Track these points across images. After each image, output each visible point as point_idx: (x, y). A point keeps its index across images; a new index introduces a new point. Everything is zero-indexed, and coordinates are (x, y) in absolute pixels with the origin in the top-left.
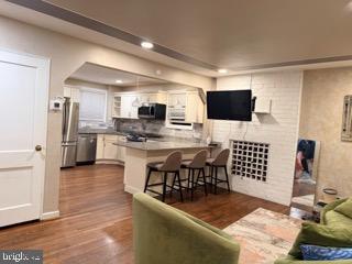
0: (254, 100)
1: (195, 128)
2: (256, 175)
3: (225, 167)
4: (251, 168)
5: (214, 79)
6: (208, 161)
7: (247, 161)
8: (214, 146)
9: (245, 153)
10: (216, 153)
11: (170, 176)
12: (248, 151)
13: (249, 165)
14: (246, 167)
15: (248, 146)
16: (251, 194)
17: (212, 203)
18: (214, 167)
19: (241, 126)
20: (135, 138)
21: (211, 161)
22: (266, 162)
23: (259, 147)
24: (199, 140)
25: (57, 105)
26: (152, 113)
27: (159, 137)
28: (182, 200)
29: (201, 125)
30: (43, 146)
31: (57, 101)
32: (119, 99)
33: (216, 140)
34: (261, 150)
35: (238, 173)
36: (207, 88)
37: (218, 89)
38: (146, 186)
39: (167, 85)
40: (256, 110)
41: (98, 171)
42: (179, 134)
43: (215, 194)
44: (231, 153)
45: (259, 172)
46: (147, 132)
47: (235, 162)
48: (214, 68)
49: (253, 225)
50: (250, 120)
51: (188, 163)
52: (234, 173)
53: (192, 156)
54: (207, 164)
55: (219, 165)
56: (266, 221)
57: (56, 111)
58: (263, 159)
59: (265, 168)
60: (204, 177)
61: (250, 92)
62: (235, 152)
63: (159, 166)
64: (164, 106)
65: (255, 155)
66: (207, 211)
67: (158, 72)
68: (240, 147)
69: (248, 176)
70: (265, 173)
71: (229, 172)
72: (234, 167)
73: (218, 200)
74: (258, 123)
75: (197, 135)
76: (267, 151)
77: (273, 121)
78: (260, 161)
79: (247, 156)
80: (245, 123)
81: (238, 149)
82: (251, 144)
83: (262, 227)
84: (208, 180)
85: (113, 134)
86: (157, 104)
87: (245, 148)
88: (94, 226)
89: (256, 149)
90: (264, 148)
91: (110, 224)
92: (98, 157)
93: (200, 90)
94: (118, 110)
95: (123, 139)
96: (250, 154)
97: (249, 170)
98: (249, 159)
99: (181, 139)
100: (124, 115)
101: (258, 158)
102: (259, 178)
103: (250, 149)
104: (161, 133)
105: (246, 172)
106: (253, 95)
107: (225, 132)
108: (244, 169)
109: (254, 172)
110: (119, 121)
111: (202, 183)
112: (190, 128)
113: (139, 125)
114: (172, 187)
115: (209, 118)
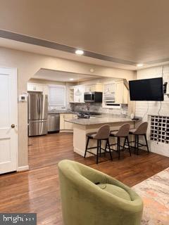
0: (166, 85)
1: (122, 107)
3: (145, 135)
4: (165, 135)
5: (135, 72)
6: (131, 131)
7: (162, 131)
8: (136, 120)
9: (160, 125)
10: (138, 125)
11: (104, 142)
12: (162, 123)
13: (163, 133)
14: (161, 135)
15: (162, 119)
17: (134, 162)
18: (137, 136)
19: (156, 105)
20: (82, 115)
21: (134, 131)
24: (125, 116)
25: (23, 98)
26: (93, 99)
27: (98, 114)
28: (112, 159)
29: (127, 105)
30: (16, 124)
31: (23, 96)
32: (73, 90)
33: (138, 115)
35: (156, 139)
36: (130, 78)
37: (138, 79)
38: (87, 149)
39: (102, 79)
40: (167, 92)
41: (61, 137)
42: (112, 112)
43: (137, 154)
44: (149, 125)
46: (91, 111)
47: (152, 131)
48: (134, 63)
50: (163, 100)
51: (115, 133)
52: (152, 139)
53: (118, 128)
54: (131, 133)
55: (141, 133)
57: (23, 102)
60: (128, 142)
61: (161, 79)
62: (153, 124)
63: (94, 136)
64: (101, 93)
65: (168, 126)
66: (129, 168)
67: (92, 70)
68: (156, 120)
69: (163, 141)
71: (148, 138)
72: (152, 135)
73: (140, 159)
75: (124, 113)
79: (162, 127)
80: (159, 102)
82: (164, 117)
84: (133, 145)
85: (70, 113)
86: (96, 93)
87: (160, 121)
92: (61, 128)
93: (125, 80)
94: (72, 97)
95: (75, 116)
96: (164, 125)
97: (163, 137)
98: (164, 129)
99: (113, 115)
100: (76, 101)
103: (164, 121)
104: (100, 112)
105: (161, 139)
107: (145, 109)
108: (160, 137)
109: (167, 138)
110: (73, 105)
111: (127, 147)
112: (119, 107)
113: (85, 106)
114: (105, 150)
115: (132, 98)
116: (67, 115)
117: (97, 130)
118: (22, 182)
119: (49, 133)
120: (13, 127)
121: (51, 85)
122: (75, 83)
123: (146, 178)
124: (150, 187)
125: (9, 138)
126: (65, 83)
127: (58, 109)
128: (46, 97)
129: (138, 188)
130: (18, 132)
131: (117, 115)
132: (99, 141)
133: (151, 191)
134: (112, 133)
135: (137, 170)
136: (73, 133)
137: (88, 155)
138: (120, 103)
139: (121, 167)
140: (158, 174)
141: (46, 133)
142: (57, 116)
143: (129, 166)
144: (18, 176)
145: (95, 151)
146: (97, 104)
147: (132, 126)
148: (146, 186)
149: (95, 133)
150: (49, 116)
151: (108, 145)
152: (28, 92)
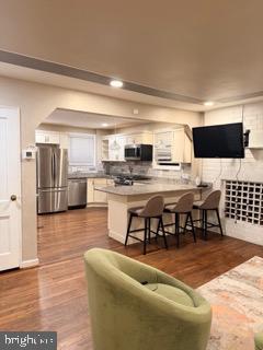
0: (247, 134)
1: (183, 168)
2: (253, 218)
3: (217, 210)
4: (247, 210)
5: (202, 114)
6: (195, 204)
7: (242, 203)
8: (203, 187)
9: (239, 194)
10: (206, 194)
11: (155, 222)
12: (242, 191)
13: (244, 207)
14: (241, 210)
15: (243, 185)
17: (199, 251)
18: (204, 212)
19: (233, 164)
20: (122, 180)
21: (200, 204)
23: (255, 187)
24: (187, 181)
25: (29, 154)
26: (138, 155)
27: (146, 179)
28: (167, 248)
29: (189, 165)
30: (18, 195)
31: (29, 150)
32: (107, 142)
33: (206, 180)
34: (258, 190)
35: (233, 217)
36: (194, 123)
37: (206, 125)
38: (128, 232)
39: (151, 124)
40: (250, 145)
42: (167, 175)
43: (206, 240)
44: (223, 195)
45: (256, 215)
46: (135, 174)
47: (228, 204)
48: (200, 101)
51: (172, 207)
52: (228, 216)
53: (176, 199)
54: (195, 207)
55: (210, 207)
57: (29, 160)
58: (260, 200)
60: (192, 222)
61: (240, 125)
62: (229, 193)
64: (151, 147)
65: (251, 196)
66: (193, 260)
67: (136, 112)
68: (234, 187)
69: (244, 219)
71: (222, 215)
72: (228, 210)
73: (210, 247)
74: (253, 160)
75: (186, 176)
78: (257, 203)
79: (242, 197)
80: (237, 160)
82: (246, 183)
83: (256, 281)
84: (199, 225)
85: (102, 177)
86: (142, 146)
87: (240, 188)
88: (70, 275)
89: (252, 190)
90: (261, 187)
92: (90, 199)
93: (186, 126)
95: (111, 182)
96: (245, 195)
97: (244, 213)
98: (245, 201)
99: (168, 180)
100: (112, 158)
101: (254, 199)
102: (256, 222)
103: (245, 189)
104: (148, 175)
105: (241, 215)
107: (216, 171)
108: (239, 212)
109: (250, 215)
110: (108, 164)
111: (190, 228)
112: (178, 168)
113: (126, 167)
114: (157, 234)
115: (196, 156)
116: (97, 181)
117: (144, 203)
118: (28, 283)
119: (71, 208)
120: (13, 199)
122: (110, 131)
123: (217, 274)
124: (224, 287)
125: (8, 217)
126: (95, 131)
127: (84, 170)
128: (66, 153)
129: (206, 290)
130: (22, 208)
131: (174, 180)
132: (148, 220)
133: (225, 294)
134: (167, 207)
135: (205, 262)
136: (107, 209)
137: (131, 241)
138: (180, 161)
139: (181, 258)
140: (237, 269)
141: (65, 208)
142: (82, 182)
143: (192, 256)
144: (23, 275)
145: (141, 235)
146: (145, 163)
147: (197, 197)
148: (218, 287)
149: (141, 208)
150: (70, 182)
151: (161, 225)
152: (37, 144)
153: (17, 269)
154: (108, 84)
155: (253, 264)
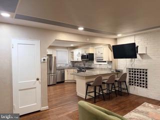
0: (137, 47)
1: (108, 63)
2: (142, 85)
3: (125, 82)
4: (139, 82)
6: (116, 79)
7: (136, 78)
8: (118, 72)
9: (135, 74)
10: (120, 75)
11: (98, 88)
13: (138, 80)
14: (136, 81)
15: (136, 70)
16: (140, 95)
17: (119, 100)
18: (120, 82)
19: (131, 61)
20: (81, 70)
21: (118, 79)
22: (146, 79)
24: (111, 69)
25: (44, 60)
26: (87, 58)
27: (92, 68)
28: (104, 100)
29: (111, 62)
30: (40, 78)
31: (44, 58)
32: (73, 53)
33: (119, 68)
34: (143, 72)
35: (133, 85)
36: (112, 44)
37: (118, 44)
38: (87, 93)
39: (93, 45)
40: (139, 52)
41: (66, 86)
42: (101, 67)
43: (121, 95)
44: (128, 75)
45: (143, 84)
46: (86, 66)
47: (130, 79)
48: (115, 34)
49: (142, 112)
50: (136, 58)
51: (105, 81)
52: (130, 84)
53: (107, 77)
54: (116, 81)
56: (149, 110)
57: (44, 62)
58: (145, 77)
59: (146, 82)
60: (115, 87)
61: (134, 44)
63: (91, 83)
64: (93, 54)
65: (141, 75)
67: (88, 40)
68: (132, 71)
69: (138, 86)
70: (147, 84)
71: (128, 84)
72: (130, 82)
73: (123, 99)
74: (141, 59)
75: (110, 67)
76: (146, 73)
77: (148, 57)
78: (143, 78)
79: (136, 76)
80: (133, 59)
81: (131, 73)
82: (138, 69)
83: (147, 114)
84: (117, 89)
85: (71, 68)
86: (89, 54)
87: (135, 72)
88: (63, 113)
89: (141, 72)
90: (145, 71)
91: (70, 112)
92: (66, 79)
93: (109, 45)
94: (73, 58)
95: (76, 71)
96: (138, 75)
97: (138, 83)
98: (138, 77)
99: (102, 69)
100: (75, 60)
101: (142, 76)
102: (143, 87)
103: (138, 72)
104: (92, 67)
105: (136, 84)
106: (136, 45)
107: (124, 64)
108: (135, 83)
109: (141, 83)
110: (73, 62)
111: (114, 91)
112: (106, 63)
113: (82, 64)
114: (99, 93)
115: (115, 58)
116: (69, 70)
119: (58, 83)
120: (38, 79)
121: (57, 50)
122: (74, 48)
123: (129, 111)
124: (133, 117)
125: (35, 88)
126: (67, 48)
127: (63, 66)
128: (55, 58)
130: (41, 83)
131: (104, 69)
134: (104, 81)
135: (123, 106)
136: (75, 83)
137: (88, 97)
138: (106, 60)
139: (111, 104)
142: (62, 71)
143: (116, 103)
144: (42, 114)
145: (93, 94)
146: (90, 61)
147: (116, 76)
148: (130, 117)
150: (57, 71)
151: (101, 89)
153: (39, 111)
154: (77, 29)
155: (144, 106)
